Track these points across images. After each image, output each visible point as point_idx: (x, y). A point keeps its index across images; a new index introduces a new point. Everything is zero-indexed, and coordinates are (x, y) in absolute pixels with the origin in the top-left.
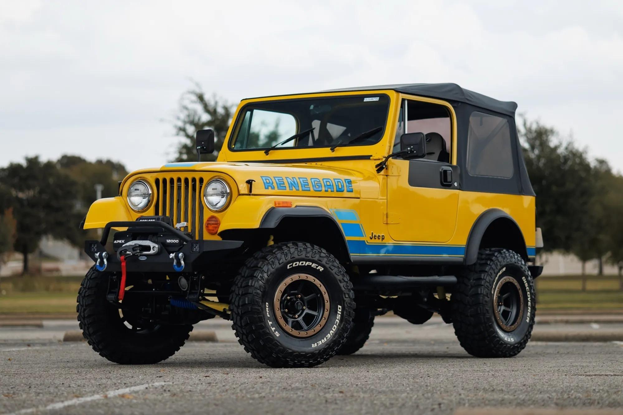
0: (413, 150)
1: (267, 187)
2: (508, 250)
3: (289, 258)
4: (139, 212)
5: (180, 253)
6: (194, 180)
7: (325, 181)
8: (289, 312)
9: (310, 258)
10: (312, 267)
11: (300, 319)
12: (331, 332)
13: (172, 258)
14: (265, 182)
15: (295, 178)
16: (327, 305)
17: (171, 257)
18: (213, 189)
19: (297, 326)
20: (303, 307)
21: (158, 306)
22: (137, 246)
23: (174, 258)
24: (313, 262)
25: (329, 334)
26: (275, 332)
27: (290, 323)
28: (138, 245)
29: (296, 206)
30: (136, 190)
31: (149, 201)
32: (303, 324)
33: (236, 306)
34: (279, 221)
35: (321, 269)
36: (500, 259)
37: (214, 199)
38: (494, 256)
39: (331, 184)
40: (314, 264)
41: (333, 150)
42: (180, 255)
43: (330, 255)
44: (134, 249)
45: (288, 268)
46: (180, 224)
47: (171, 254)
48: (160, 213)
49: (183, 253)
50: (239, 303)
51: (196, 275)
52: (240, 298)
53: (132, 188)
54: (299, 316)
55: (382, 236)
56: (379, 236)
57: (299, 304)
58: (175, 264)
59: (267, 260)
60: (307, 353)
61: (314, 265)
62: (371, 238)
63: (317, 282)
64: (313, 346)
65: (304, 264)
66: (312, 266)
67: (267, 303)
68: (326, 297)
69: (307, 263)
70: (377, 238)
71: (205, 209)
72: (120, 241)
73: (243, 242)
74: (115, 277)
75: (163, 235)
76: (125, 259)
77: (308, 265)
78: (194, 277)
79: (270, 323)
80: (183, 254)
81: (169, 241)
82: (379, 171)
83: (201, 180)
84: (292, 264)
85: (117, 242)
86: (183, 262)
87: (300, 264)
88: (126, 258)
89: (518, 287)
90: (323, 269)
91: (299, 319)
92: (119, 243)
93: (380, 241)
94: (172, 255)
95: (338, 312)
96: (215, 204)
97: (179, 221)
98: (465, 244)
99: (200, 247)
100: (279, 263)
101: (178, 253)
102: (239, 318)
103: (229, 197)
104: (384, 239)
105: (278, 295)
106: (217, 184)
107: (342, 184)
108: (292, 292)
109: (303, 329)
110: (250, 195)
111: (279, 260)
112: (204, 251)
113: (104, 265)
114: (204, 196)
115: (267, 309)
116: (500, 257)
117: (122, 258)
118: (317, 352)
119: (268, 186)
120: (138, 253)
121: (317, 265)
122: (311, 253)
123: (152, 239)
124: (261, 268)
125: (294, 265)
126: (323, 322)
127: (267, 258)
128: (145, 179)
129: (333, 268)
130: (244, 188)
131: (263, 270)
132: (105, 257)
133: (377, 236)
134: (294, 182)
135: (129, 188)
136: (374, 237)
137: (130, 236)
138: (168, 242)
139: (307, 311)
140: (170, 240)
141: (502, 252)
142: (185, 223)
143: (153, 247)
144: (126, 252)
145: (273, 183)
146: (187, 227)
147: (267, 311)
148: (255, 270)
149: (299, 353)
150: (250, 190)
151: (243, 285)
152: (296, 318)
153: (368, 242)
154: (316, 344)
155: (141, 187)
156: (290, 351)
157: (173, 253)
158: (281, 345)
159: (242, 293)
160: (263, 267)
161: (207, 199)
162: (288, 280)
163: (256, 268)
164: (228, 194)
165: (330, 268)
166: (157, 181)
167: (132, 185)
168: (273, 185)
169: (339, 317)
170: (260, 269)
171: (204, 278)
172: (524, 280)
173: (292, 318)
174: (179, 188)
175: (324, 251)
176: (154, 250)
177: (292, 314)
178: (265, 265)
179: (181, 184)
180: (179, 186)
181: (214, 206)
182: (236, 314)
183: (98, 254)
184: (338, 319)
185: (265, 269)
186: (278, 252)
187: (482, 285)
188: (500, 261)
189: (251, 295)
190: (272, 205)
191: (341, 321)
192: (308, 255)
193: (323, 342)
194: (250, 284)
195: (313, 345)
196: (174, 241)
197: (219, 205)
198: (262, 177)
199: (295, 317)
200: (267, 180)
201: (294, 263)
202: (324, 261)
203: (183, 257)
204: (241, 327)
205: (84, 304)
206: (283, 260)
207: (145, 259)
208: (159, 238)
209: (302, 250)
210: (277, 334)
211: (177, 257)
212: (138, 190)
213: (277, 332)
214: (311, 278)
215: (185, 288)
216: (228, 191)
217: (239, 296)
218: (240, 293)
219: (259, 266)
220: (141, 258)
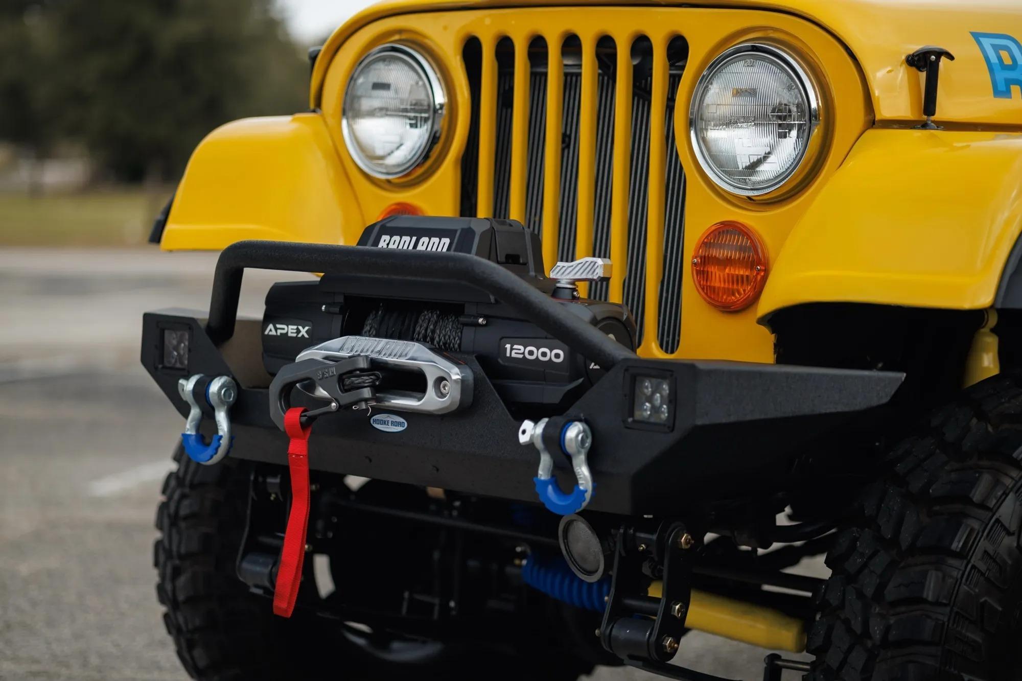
1: (1002, 87)
4: (388, 186)
5: (570, 421)
6: (641, 46)
13: (530, 445)
14: (994, 59)
17: (523, 439)
18: (738, 93)
21: (473, 563)
22: (362, 370)
23: (539, 444)
28: (363, 364)
30: (378, 86)
31: (434, 139)
37: (741, 142)
42: (574, 432)
44: (347, 382)
46: (574, 263)
47: (527, 425)
48: (484, 208)
49: (586, 421)
51: (649, 527)
53: (361, 80)
58: (543, 472)
71: (695, 192)
72: (290, 330)
73: (903, 376)
74: (277, 480)
75: (485, 317)
76: (304, 426)
78: (642, 535)
80: (584, 431)
81: (516, 351)
83: (678, 48)
85: (276, 329)
86: (583, 471)
88: (312, 419)
92: (285, 336)
94: (530, 431)
96: (743, 162)
97: (567, 253)
99: (673, 400)
101: (559, 420)
103: (816, 132)
106: (755, 69)
110: (924, 126)
112: (699, 422)
113: (215, 438)
114: (691, 123)
117: (294, 416)
119: (1009, 82)
120: (366, 400)
123: (433, 332)
128: (420, 39)
130: (894, 92)
131: (997, 521)
132: (222, 402)
135: (351, 79)
137: (337, 310)
138: (514, 355)
140: (521, 347)
142: (600, 261)
143: (440, 380)
144: (312, 389)
146: (605, 280)
150: (929, 103)
151: (891, 592)
155: (399, 76)
157: (536, 421)
159: (887, 629)
160: (1001, 501)
161: (704, 140)
163: (959, 505)
164: (813, 116)
166: (471, 49)
167: (362, 63)
171: (687, 543)
174: (571, 82)
176: (443, 395)
178: (1005, 494)
179: (580, 66)
180: (572, 74)
181: (741, 173)
183: (188, 385)
194: (928, 593)
196: (544, 354)
197: (769, 170)
198: (977, 36)
200: (1004, 54)
203: (588, 444)
207: (399, 429)
208: (468, 333)
211: (555, 443)
212: (385, 86)
215: (590, 573)
216: (814, 105)
217: (869, 644)
218: (876, 630)
219: (977, 495)
220: (384, 423)
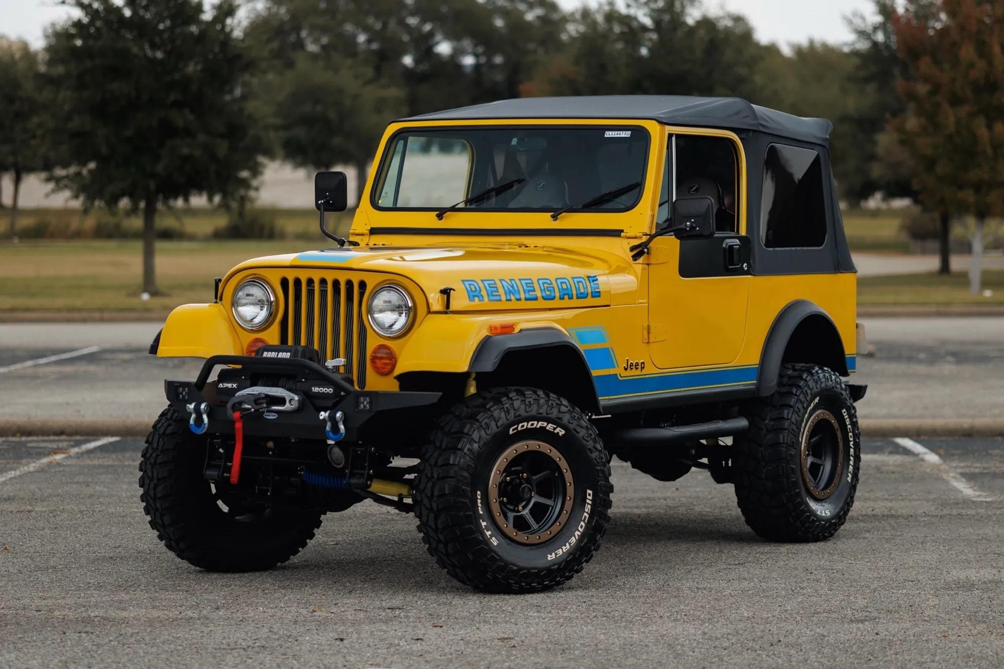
0: (694, 225)
1: (471, 297)
2: (821, 368)
3: (511, 416)
4: (252, 331)
5: (337, 411)
6: (349, 283)
7: (559, 281)
8: (509, 502)
9: (544, 414)
10: (548, 430)
11: (526, 512)
12: (577, 533)
13: (324, 420)
14: (469, 289)
15: (514, 280)
16: (570, 490)
17: (321, 418)
18: (385, 302)
19: (521, 524)
20: (531, 494)
22: (263, 398)
23: (327, 419)
24: (549, 421)
25: (573, 538)
26: (491, 538)
27: (511, 520)
28: (263, 396)
29: (521, 331)
30: (248, 295)
31: (270, 314)
32: (531, 521)
33: (427, 496)
34: (497, 360)
35: (562, 432)
36: (811, 384)
37: (387, 318)
38: (801, 378)
39: (569, 287)
40: (550, 425)
41: (555, 217)
42: (339, 414)
43: (574, 409)
44: (257, 402)
45: (511, 432)
46: (334, 360)
47: (322, 413)
49: (342, 411)
50: (432, 492)
51: (361, 446)
52: (434, 484)
53: (240, 293)
54: (524, 507)
55: (642, 363)
56: (637, 364)
57: (526, 489)
58: (328, 428)
59: (478, 421)
60: (540, 570)
61: (550, 427)
62: (626, 369)
63: (555, 454)
64: (549, 559)
65: (534, 426)
66: (547, 428)
67: (479, 492)
68: (568, 476)
69: (540, 424)
70: (634, 367)
71: (370, 333)
72: (229, 385)
73: (441, 394)
74: (219, 441)
75: (304, 379)
76: (241, 418)
77: (540, 427)
78: (358, 449)
79: (484, 524)
80: (342, 414)
81: (316, 389)
82: (635, 257)
83: (363, 285)
84: (516, 426)
85: (223, 385)
86: (342, 427)
87: (529, 426)
88: (244, 415)
89: (836, 426)
90: (563, 432)
91: (524, 513)
92: (227, 388)
93: (638, 372)
94: (323, 415)
95: (588, 501)
96: (387, 325)
98: (758, 363)
99: (370, 403)
100: (497, 425)
101: (333, 411)
102: (432, 516)
103: (412, 314)
104: (643, 368)
105: (495, 476)
106: (389, 293)
107: (585, 286)
108: (513, 469)
109: (531, 528)
110: (446, 313)
111: (496, 422)
112: (379, 409)
113: (203, 424)
114: (368, 311)
115: (479, 501)
116: (811, 381)
117: (237, 415)
118: (556, 567)
119: (474, 296)
120: (264, 408)
121: (555, 426)
122: (546, 406)
123: (287, 384)
124: (469, 435)
125: (519, 429)
126: (564, 518)
127: (478, 417)
128: (263, 277)
129: (579, 429)
130: (436, 302)
131: (472, 438)
132: (205, 412)
133: (634, 364)
134: (513, 287)
135: (234, 292)
136: (631, 366)
137: (248, 378)
138: (315, 391)
139: (536, 499)
140: (318, 388)
141: (814, 371)
142: (342, 360)
143: (291, 400)
144: (241, 405)
145: (480, 291)
146: (339, 366)
147: (480, 505)
148: (459, 440)
149: (529, 569)
150: (448, 305)
151: (440, 463)
152: (520, 512)
153: (622, 375)
154: (553, 554)
155: (257, 292)
156: (515, 568)
157: (325, 412)
158: (501, 559)
159: (439, 474)
160: (473, 432)
161: (373, 316)
162: (510, 452)
163: (460, 434)
164: (409, 309)
165: (575, 429)
166: (284, 282)
167: (240, 286)
168: (482, 293)
169: (588, 508)
170: (468, 437)
172: (845, 414)
173: (513, 511)
175: (565, 402)
176: (292, 405)
177: (512, 505)
178: (474, 430)
179: (327, 290)
180: (324, 291)
181: (387, 328)
182: (427, 508)
183: (192, 406)
184: (587, 513)
185: (475, 436)
186: (495, 407)
187: (786, 429)
188: (811, 387)
189: (454, 480)
190: (485, 333)
191: (591, 515)
192: (541, 411)
193: (564, 551)
194: (451, 462)
195: (549, 556)
196: (326, 390)
197: (397, 327)
198: (463, 281)
199: (518, 509)
200: (472, 287)
201: (520, 425)
202: (566, 418)
203: (343, 418)
204: (436, 530)
205: (155, 476)
206: (503, 421)
207: (275, 417)
208: (299, 384)
209: (532, 402)
210: (494, 542)
211: (332, 418)
212: (251, 295)
213: (494, 538)
214: (545, 448)
215: (339, 464)
216: (410, 305)
217: (433, 480)
218: (435, 476)
219: (466, 431)
220: (268, 415)
